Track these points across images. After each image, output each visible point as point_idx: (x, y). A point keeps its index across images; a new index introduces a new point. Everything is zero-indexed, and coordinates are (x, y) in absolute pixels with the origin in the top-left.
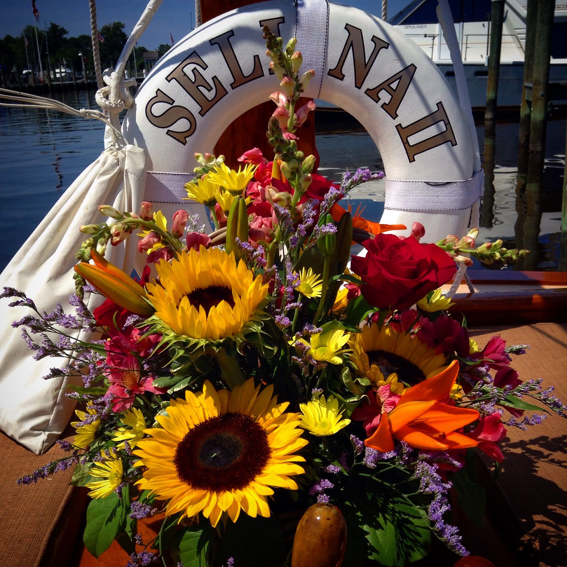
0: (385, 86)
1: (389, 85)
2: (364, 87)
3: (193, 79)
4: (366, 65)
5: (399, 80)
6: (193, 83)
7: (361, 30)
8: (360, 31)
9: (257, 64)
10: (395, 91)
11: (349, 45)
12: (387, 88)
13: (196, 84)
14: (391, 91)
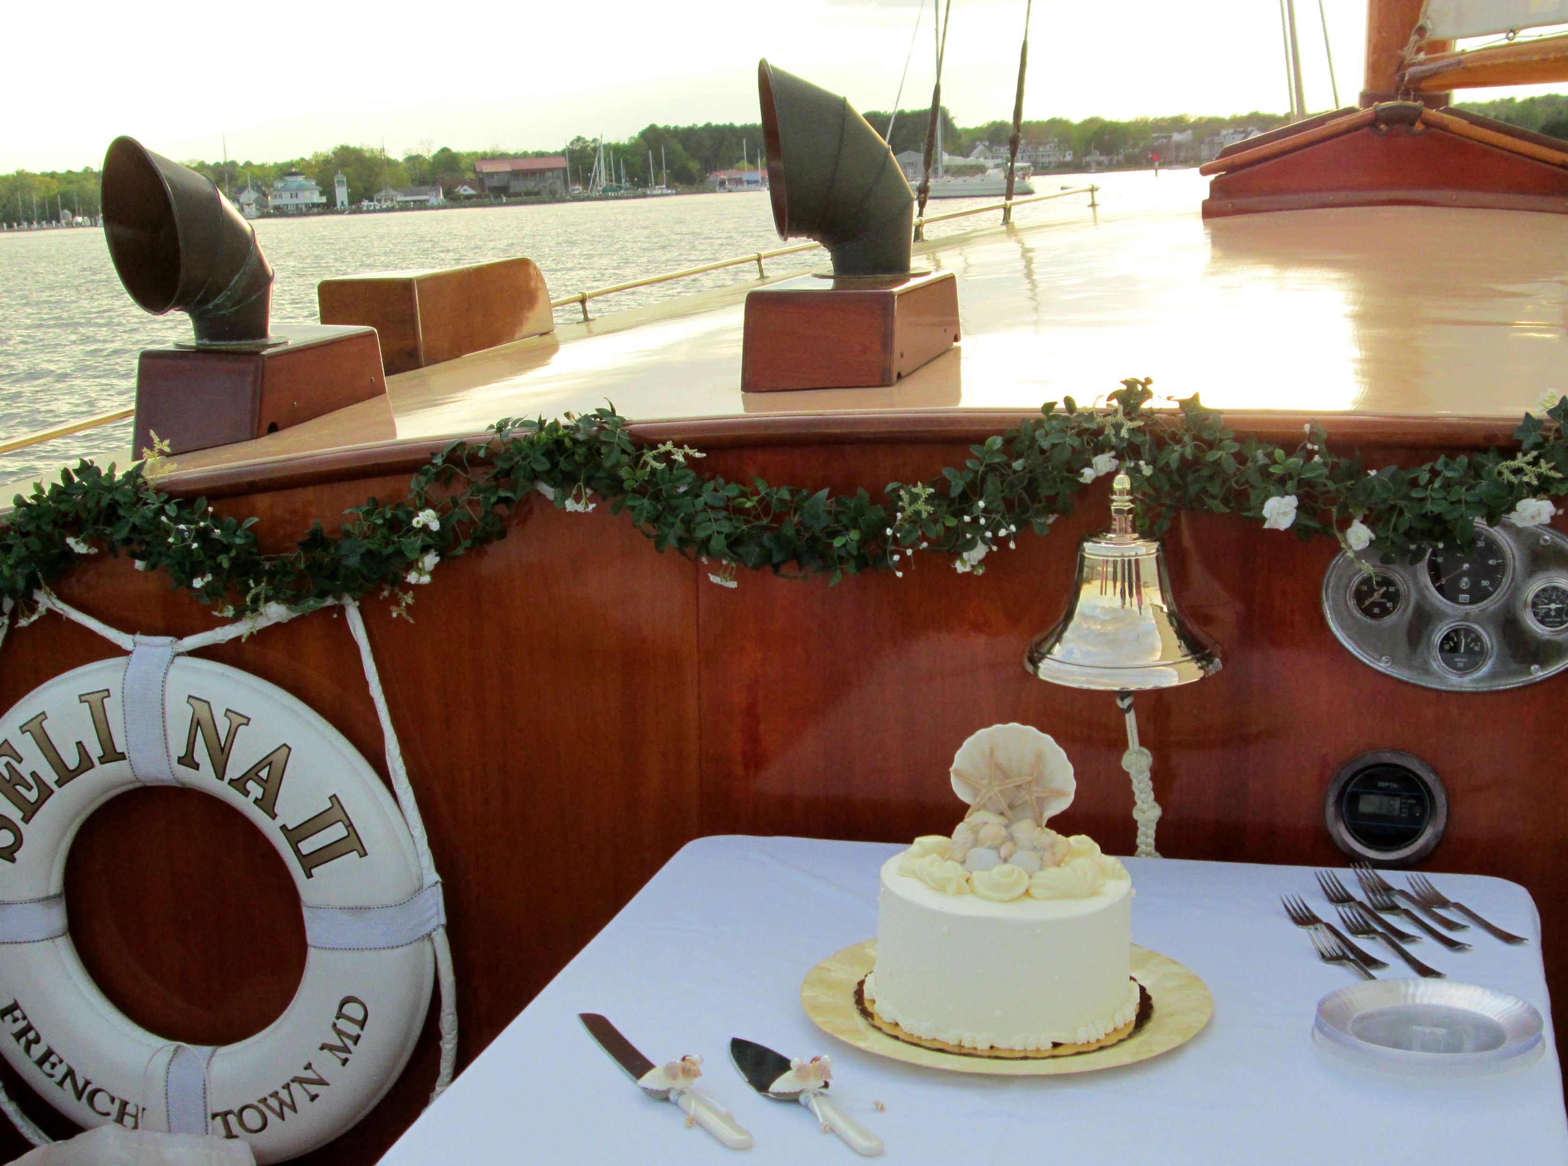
0: (252, 773)
1: (257, 774)
2: (227, 778)
3: (7, 776)
4: (223, 750)
5: (268, 768)
6: (9, 781)
7: (208, 703)
8: (206, 705)
9: (83, 754)
10: (266, 781)
11: (196, 724)
12: (256, 778)
13: (12, 783)
14: (261, 782)
